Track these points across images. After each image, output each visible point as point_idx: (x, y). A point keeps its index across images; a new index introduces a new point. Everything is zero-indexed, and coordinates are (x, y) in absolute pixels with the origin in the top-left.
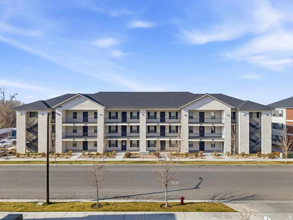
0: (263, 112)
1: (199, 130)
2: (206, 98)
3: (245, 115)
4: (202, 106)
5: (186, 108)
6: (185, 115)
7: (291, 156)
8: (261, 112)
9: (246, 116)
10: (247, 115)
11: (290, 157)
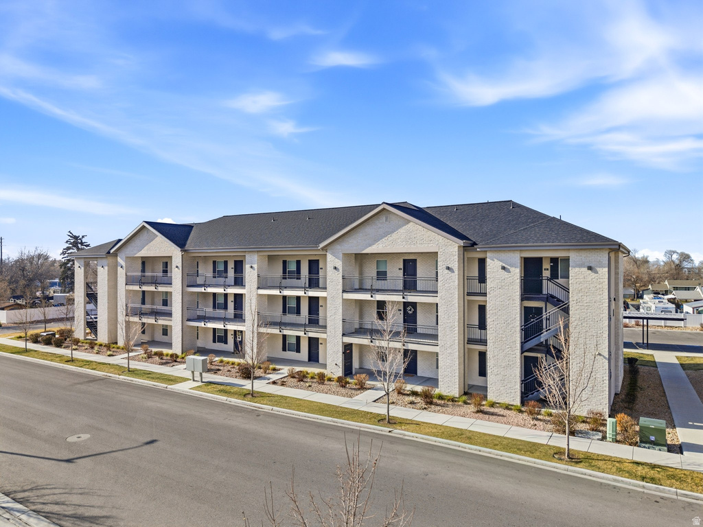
0: (574, 257)
1: (402, 312)
2: (384, 218)
3: (503, 268)
4: (376, 240)
5: (337, 247)
6: (335, 268)
7: (653, 438)
8: (567, 260)
9: (509, 271)
10: (512, 269)
11: (646, 442)
